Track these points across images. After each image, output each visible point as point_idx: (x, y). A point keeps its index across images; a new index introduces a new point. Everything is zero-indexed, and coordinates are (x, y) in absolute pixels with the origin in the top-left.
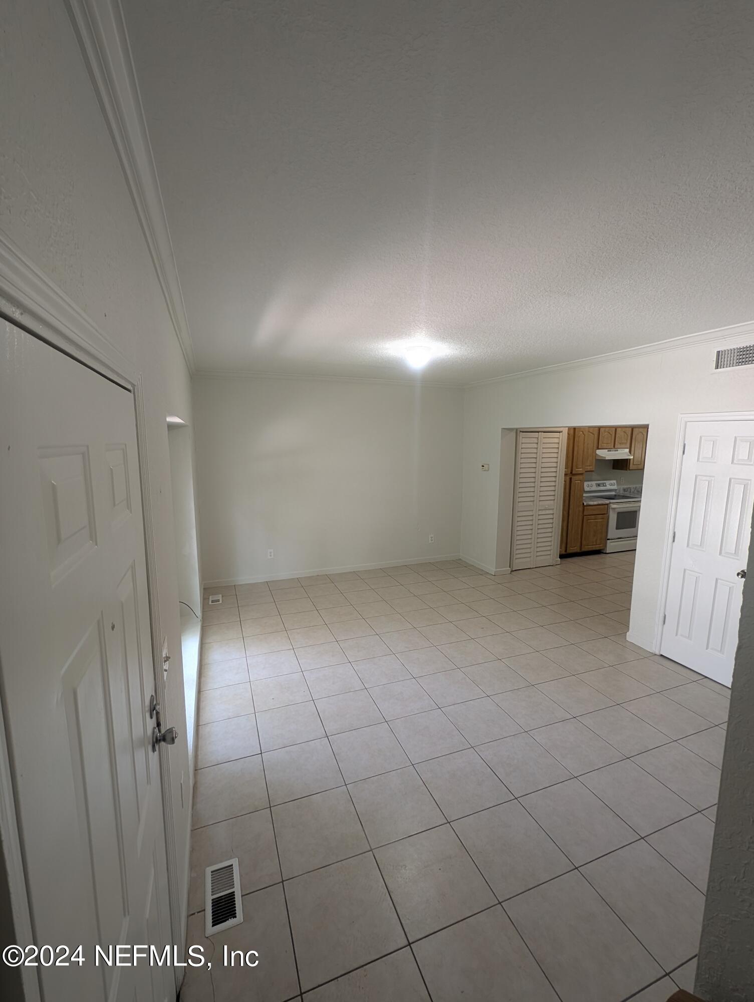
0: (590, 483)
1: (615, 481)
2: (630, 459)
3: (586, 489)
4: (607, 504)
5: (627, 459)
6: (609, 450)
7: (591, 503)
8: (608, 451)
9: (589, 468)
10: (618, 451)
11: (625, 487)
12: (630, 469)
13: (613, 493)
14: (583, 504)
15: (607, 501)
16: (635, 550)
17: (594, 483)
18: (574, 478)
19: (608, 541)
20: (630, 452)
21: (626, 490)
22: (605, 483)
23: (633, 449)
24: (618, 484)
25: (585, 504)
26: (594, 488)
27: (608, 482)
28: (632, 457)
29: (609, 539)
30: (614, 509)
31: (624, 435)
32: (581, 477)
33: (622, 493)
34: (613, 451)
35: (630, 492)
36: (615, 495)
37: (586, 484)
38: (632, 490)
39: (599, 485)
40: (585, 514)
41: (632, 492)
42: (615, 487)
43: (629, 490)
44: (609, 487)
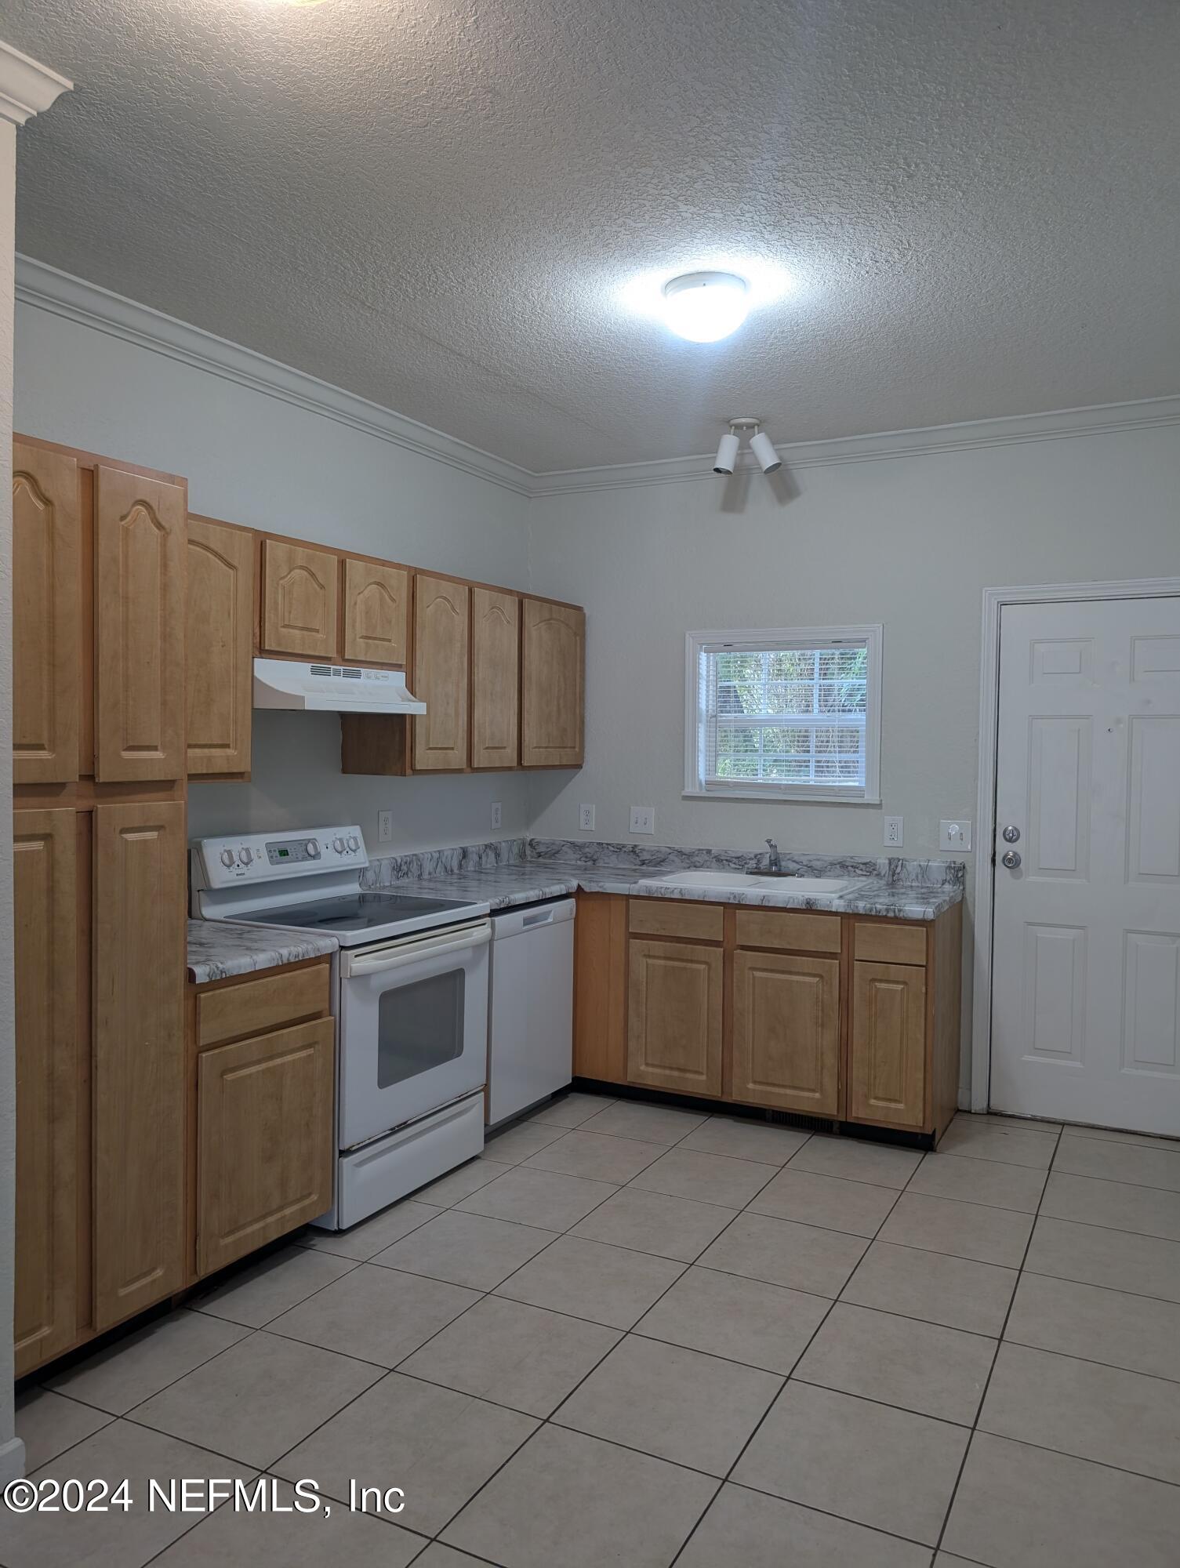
0: (236, 844)
1: (355, 831)
2: (413, 717)
3: (220, 876)
4: (329, 958)
5: (401, 717)
6: (319, 661)
7: (238, 961)
8: (314, 671)
9: (219, 760)
10: (358, 675)
11: (400, 853)
12: (418, 767)
13: (353, 889)
14: (192, 974)
15: (324, 940)
17: (258, 843)
19: (346, 1161)
20: (411, 686)
21: (404, 868)
22: (313, 841)
23: (420, 673)
24: (371, 843)
26: (263, 869)
27: (324, 837)
28: (417, 708)
29: (347, 1152)
30: (364, 978)
31: (382, 599)
33: (386, 883)
34: (337, 673)
35: (420, 876)
36: (362, 899)
37: (214, 850)
38: (428, 867)
39: (284, 853)
41: (426, 876)
42: (359, 859)
43: (414, 868)
44: (330, 861)
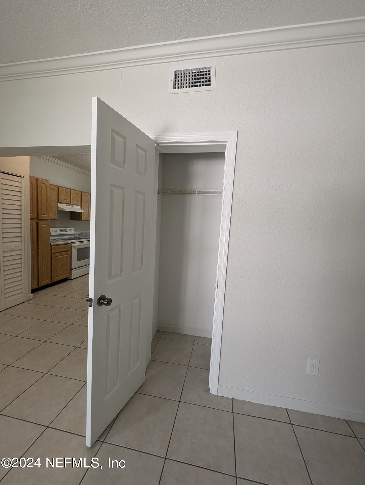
0: (55, 229)
1: (73, 228)
2: (82, 212)
3: (52, 233)
4: (70, 244)
5: (80, 213)
6: (67, 204)
7: (57, 243)
8: (66, 205)
9: (53, 217)
10: (73, 206)
11: (80, 232)
12: (82, 219)
13: (73, 236)
14: (51, 244)
15: (70, 242)
16: (89, 273)
17: (58, 229)
18: (40, 223)
19: (72, 270)
20: (81, 208)
21: (80, 234)
22: (66, 229)
23: (83, 206)
24: (75, 230)
25: (52, 244)
26: (59, 233)
27: (68, 229)
28: (82, 211)
29: (73, 269)
30: (75, 246)
31: (77, 196)
32: (46, 222)
33: (78, 236)
34: (70, 206)
35: (83, 236)
36: (74, 238)
37: (51, 230)
38: (84, 235)
39: (62, 231)
40: (53, 251)
41: (84, 236)
42: (73, 232)
43: (82, 234)
44: (69, 232)
